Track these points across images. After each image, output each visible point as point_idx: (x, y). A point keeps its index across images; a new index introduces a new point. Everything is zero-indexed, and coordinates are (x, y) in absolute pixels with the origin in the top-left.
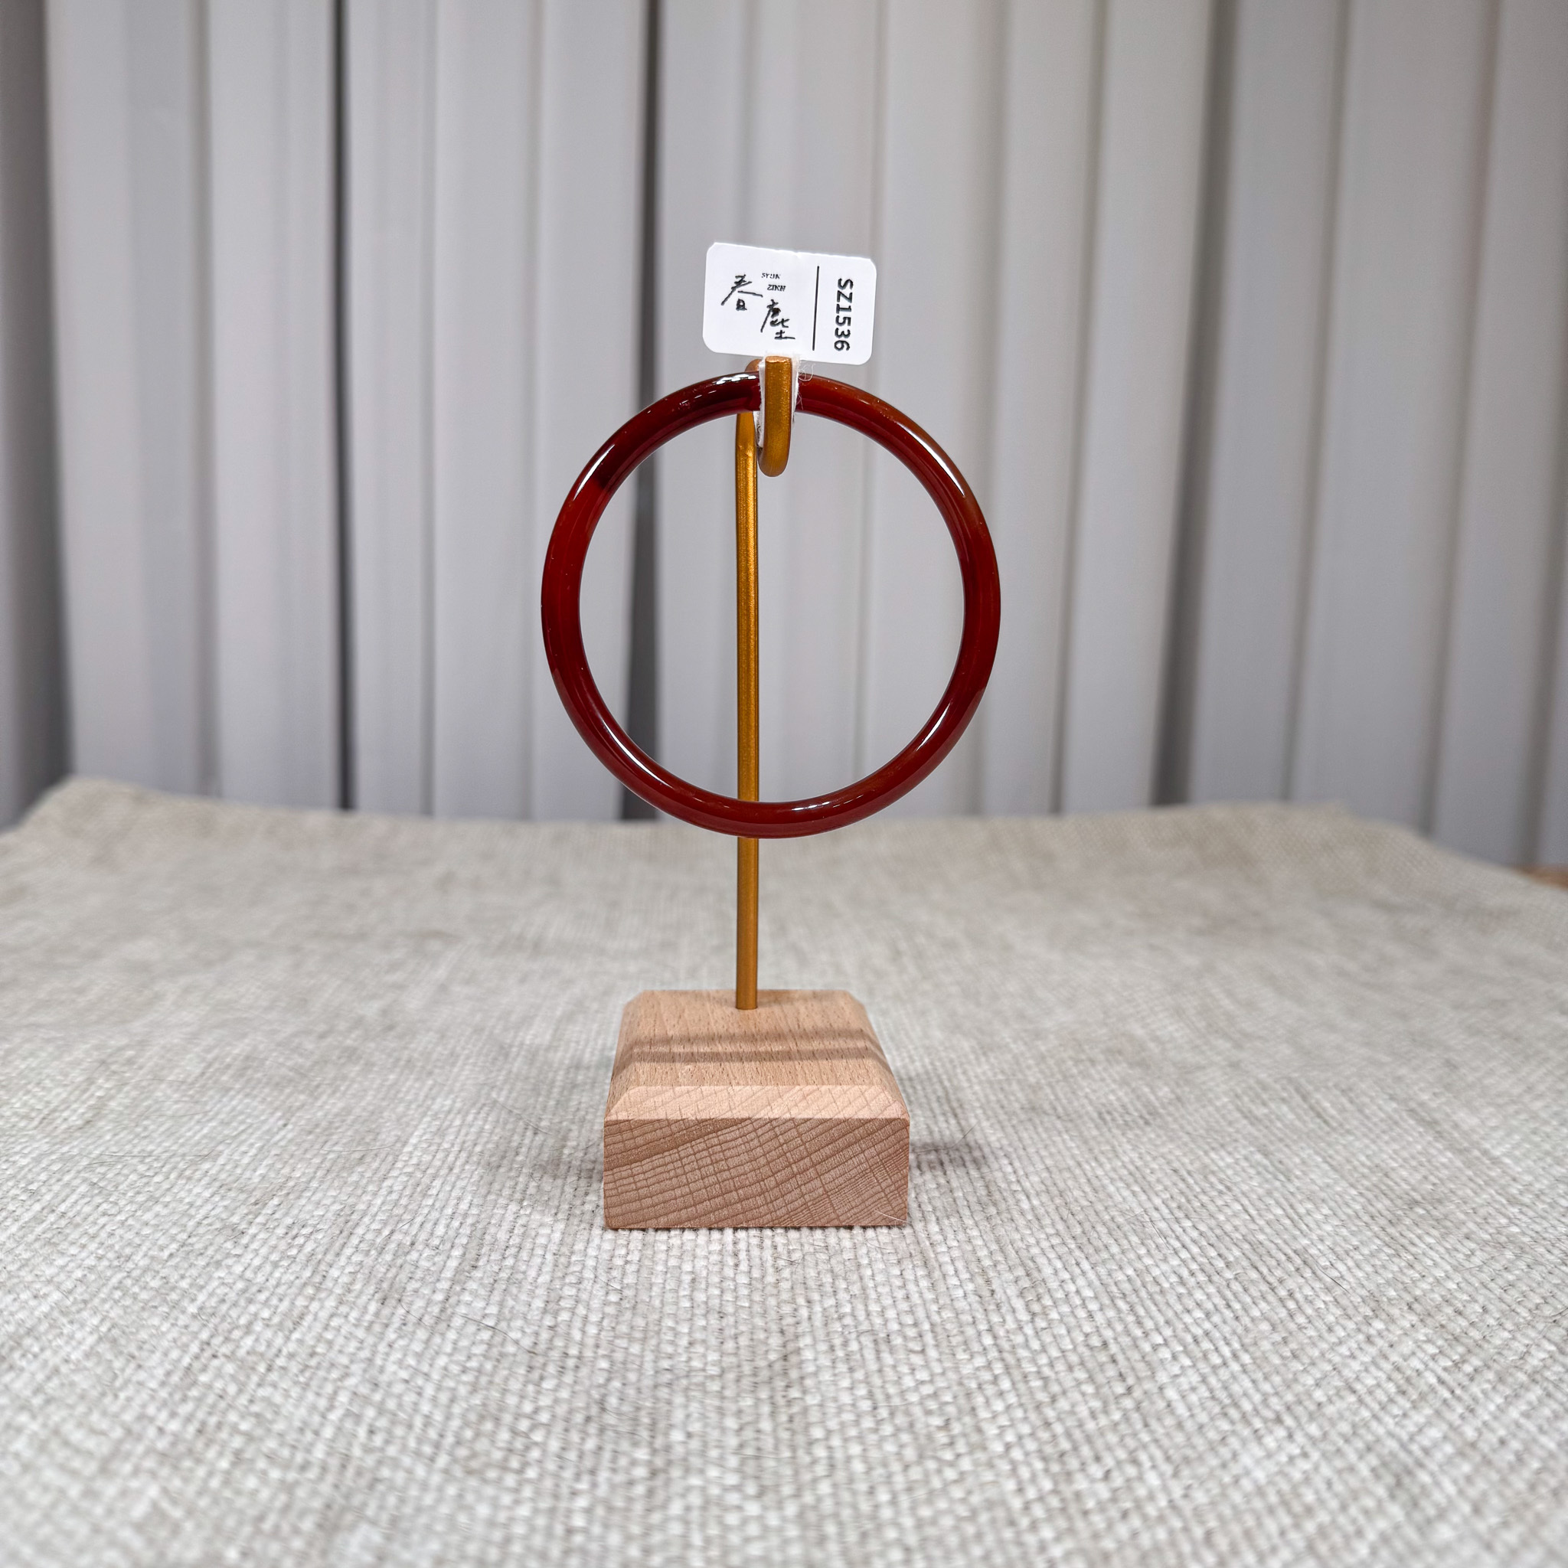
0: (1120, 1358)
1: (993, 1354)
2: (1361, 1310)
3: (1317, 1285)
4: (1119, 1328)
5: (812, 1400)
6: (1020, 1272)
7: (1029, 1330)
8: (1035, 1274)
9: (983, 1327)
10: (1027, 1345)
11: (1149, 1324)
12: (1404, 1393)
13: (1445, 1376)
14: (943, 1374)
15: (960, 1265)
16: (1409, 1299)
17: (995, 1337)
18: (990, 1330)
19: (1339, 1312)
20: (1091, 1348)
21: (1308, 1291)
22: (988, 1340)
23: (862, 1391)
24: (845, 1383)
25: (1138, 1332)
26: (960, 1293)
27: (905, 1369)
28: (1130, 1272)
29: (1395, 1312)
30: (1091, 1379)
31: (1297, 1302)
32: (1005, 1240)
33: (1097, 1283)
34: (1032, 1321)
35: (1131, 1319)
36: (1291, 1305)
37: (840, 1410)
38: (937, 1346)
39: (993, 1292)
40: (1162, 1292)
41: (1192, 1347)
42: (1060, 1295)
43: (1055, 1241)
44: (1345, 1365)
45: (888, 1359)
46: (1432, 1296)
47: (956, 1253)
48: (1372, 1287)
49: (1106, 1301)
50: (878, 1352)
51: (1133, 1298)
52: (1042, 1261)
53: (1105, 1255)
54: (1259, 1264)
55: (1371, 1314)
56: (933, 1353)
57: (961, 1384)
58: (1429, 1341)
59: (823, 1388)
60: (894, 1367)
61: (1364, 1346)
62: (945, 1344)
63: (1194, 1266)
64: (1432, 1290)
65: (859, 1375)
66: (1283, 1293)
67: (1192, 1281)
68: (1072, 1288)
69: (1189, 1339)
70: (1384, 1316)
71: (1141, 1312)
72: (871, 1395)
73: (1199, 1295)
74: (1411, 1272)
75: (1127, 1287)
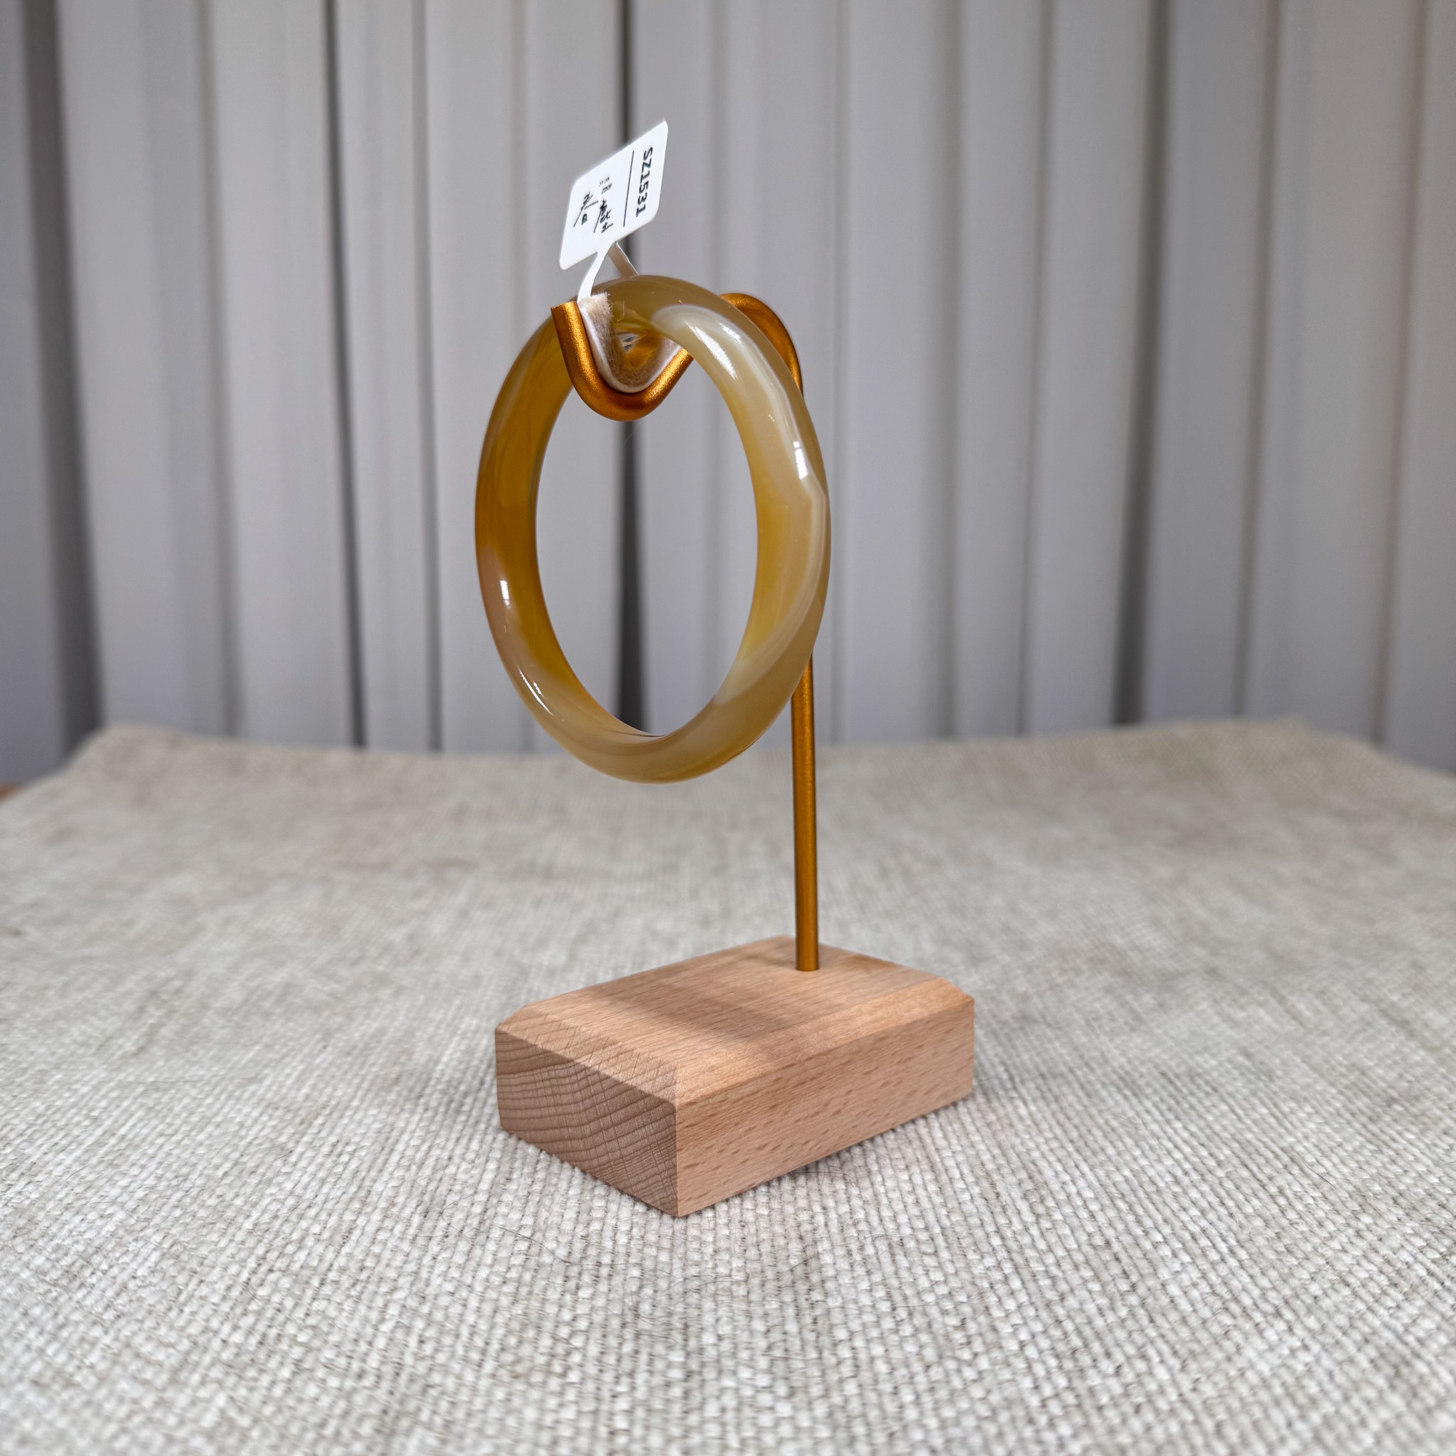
0: (1123, 1256)
1: (1002, 1254)
2: (1348, 1205)
3: (1305, 1182)
4: (1120, 1227)
5: (834, 1302)
6: (1023, 1175)
7: (1034, 1231)
8: (1038, 1177)
9: (991, 1229)
10: (1034, 1246)
11: (1148, 1223)
12: (1396, 1285)
13: (1433, 1267)
14: (956, 1273)
15: (966, 1170)
16: (1394, 1194)
17: (1003, 1238)
18: (998, 1231)
19: (1327, 1207)
20: (1095, 1247)
21: (1297, 1188)
22: (996, 1241)
23: (880, 1293)
24: (864, 1285)
25: (1139, 1231)
26: (966, 1197)
27: (919, 1271)
28: (1127, 1173)
29: (1382, 1206)
30: (1097, 1277)
31: (1287, 1198)
32: (1007, 1145)
33: (1096, 1184)
34: (1037, 1222)
35: (1130, 1218)
36: (1282, 1201)
37: (861, 1312)
38: (948, 1248)
39: (998, 1195)
40: (1159, 1191)
41: (1191, 1244)
42: (1062, 1196)
43: (1054, 1145)
44: (1338, 1259)
45: (903, 1262)
46: (1416, 1190)
47: (961, 1158)
48: (1357, 1182)
49: (1106, 1202)
50: (893, 1255)
51: (1132, 1198)
52: (1043, 1164)
53: (1103, 1158)
54: (1249, 1162)
55: (1358, 1208)
56: (945, 1255)
57: (974, 1284)
58: (1416, 1234)
59: (844, 1291)
60: (910, 1269)
61: (1354, 1240)
62: (955, 1245)
63: (1187, 1166)
64: (1416, 1185)
65: (877, 1278)
66: (1273, 1190)
67: (1186, 1180)
68: (1073, 1190)
69: (1187, 1236)
70: (1371, 1211)
71: (1140, 1211)
72: (889, 1297)
73: (1194, 1194)
74: (1394, 1168)
75: (1125, 1188)
